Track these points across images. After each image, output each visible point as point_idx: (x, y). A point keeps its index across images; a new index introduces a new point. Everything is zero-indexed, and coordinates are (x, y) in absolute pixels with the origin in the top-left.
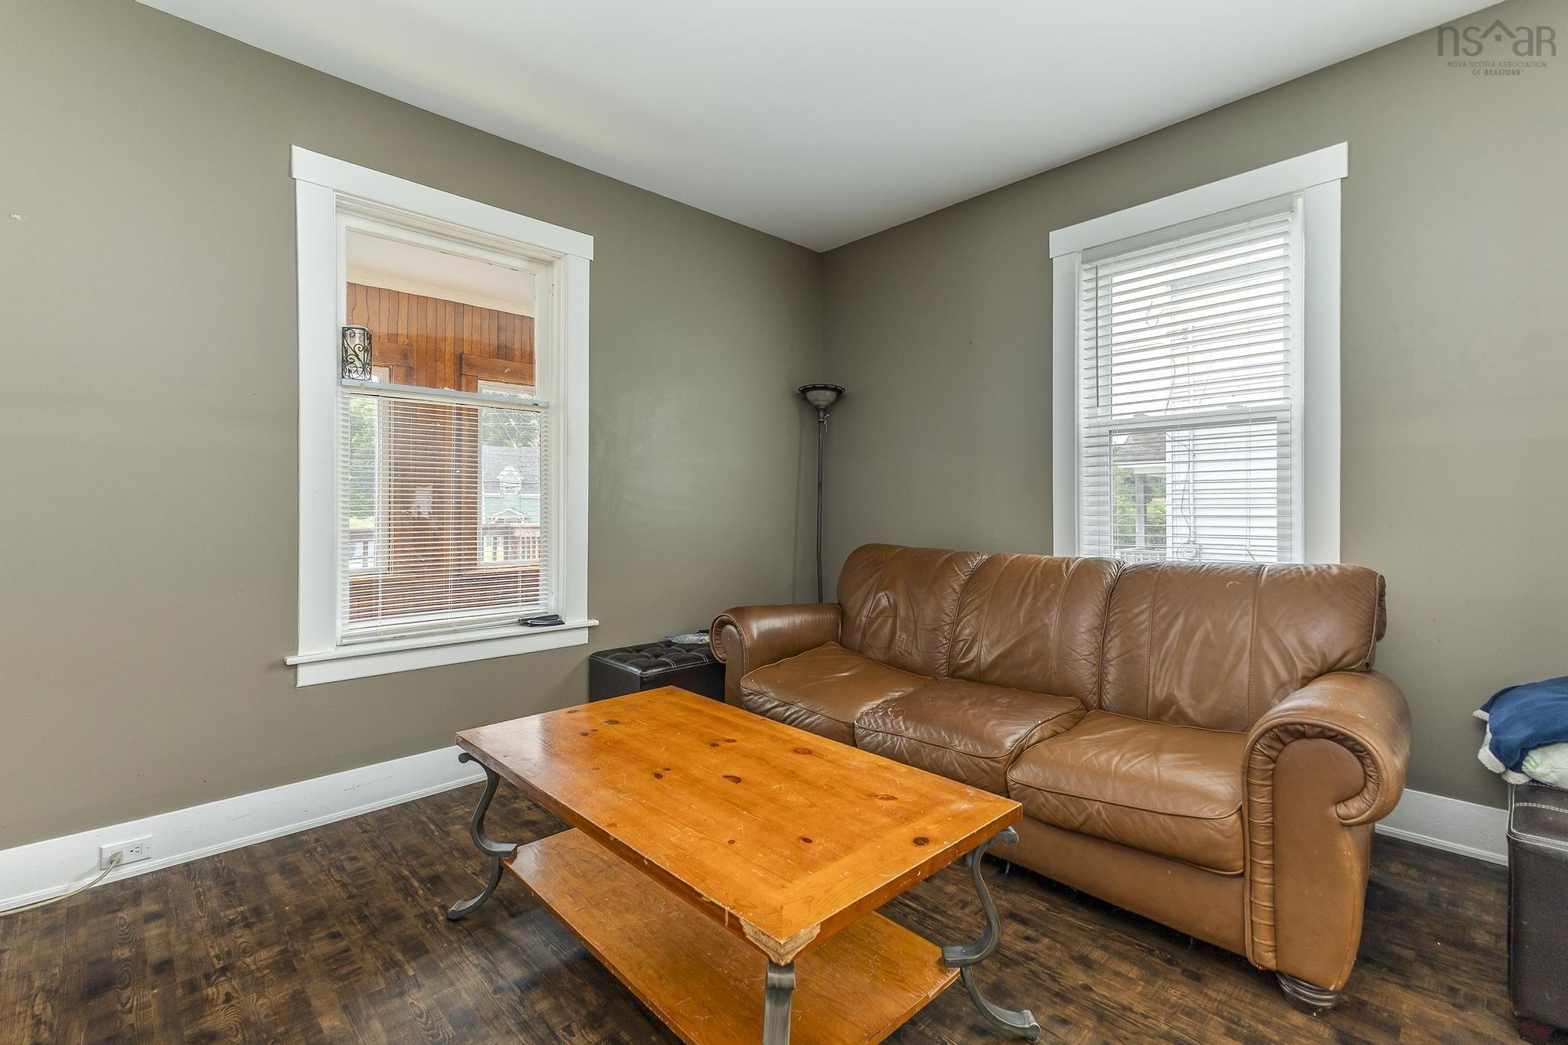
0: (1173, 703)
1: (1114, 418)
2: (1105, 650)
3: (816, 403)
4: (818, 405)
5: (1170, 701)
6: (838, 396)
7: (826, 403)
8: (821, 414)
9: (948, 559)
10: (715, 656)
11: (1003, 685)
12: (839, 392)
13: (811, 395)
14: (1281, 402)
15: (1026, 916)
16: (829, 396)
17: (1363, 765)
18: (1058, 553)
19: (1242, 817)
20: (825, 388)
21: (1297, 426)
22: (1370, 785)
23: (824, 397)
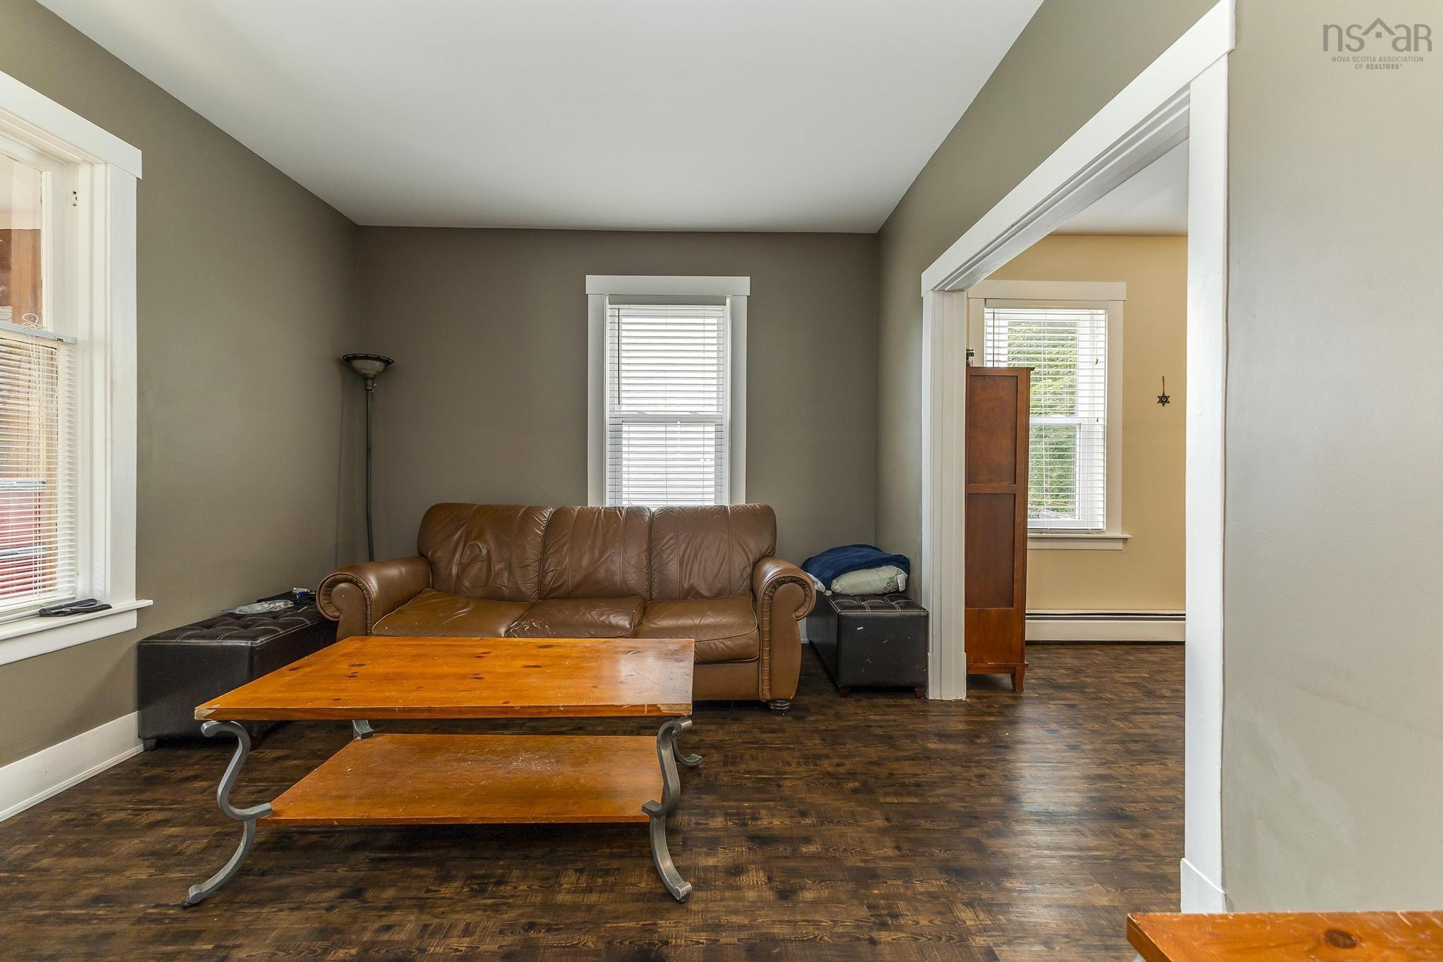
0: (694, 588)
1: (622, 413)
2: (652, 563)
3: (363, 371)
4: (366, 374)
5: (692, 588)
6: (386, 366)
7: (374, 373)
8: (370, 383)
9: (525, 512)
10: (326, 616)
11: (583, 597)
12: (387, 362)
13: (358, 364)
14: (715, 413)
15: (650, 725)
16: (378, 365)
17: (805, 591)
18: (591, 503)
19: (759, 630)
20: (378, 359)
21: (726, 428)
22: (808, 599)
23: (374, 367)
